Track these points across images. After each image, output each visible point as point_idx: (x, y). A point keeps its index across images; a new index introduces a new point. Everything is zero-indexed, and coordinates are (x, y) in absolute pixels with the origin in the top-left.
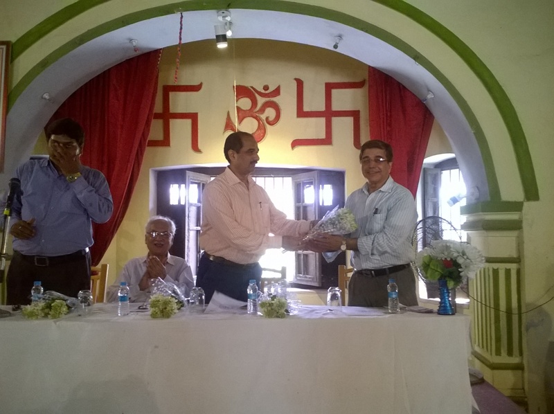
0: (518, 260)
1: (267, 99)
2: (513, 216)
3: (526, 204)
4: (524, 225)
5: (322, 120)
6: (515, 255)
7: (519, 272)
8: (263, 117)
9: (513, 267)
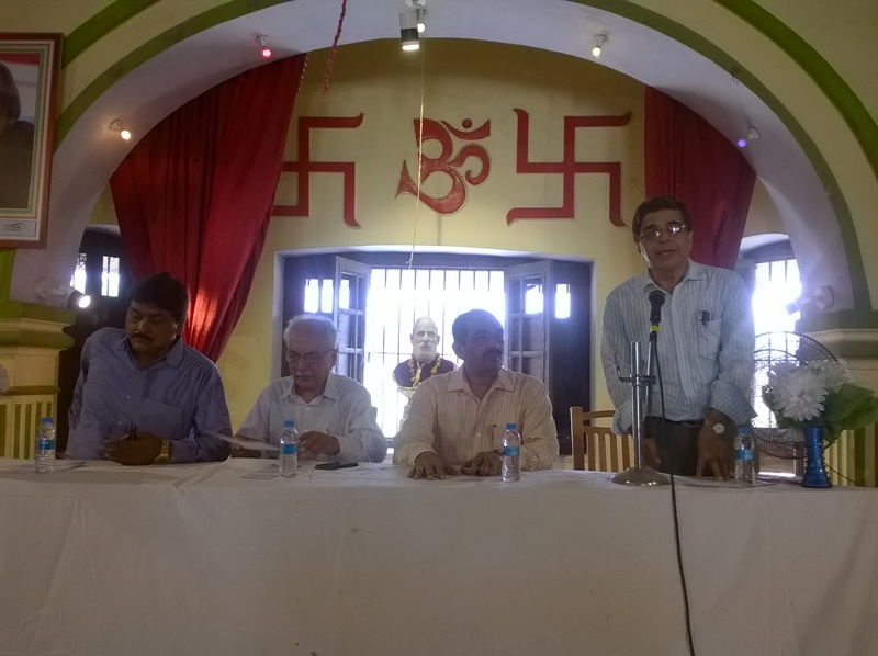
1: (469, 142)
5: (559, 178)
8: (462, 170)
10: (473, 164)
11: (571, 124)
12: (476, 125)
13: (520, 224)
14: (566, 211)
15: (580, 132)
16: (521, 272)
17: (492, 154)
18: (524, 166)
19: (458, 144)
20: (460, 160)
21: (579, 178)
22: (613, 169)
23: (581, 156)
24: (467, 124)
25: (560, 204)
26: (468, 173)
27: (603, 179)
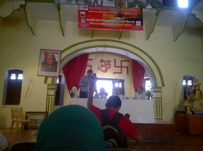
0: (161, 98)
1: (108, 63)
2: (160, 90)
3: (162, 87)
4: (162, 92)
5: (120, 68)
6: (160, 97)
7: (161, 100)
8: (107, 67)
9: (160, 99)
10: (108, 66)
11: (122, 61)
12: (109, 61)
13: (115, 74)
14: (121, 73)
15: (123, 62)
16: (114, 81)
17: (111, 65)
18: (115, 66)
19: (106, 63)
20: (107, 65)
21: (123, 68)
22: (127, 67)
23: (123, 66)
24: (107, 60)
25: (120, 72)
26: (108, 67)
27: (126, 69)
